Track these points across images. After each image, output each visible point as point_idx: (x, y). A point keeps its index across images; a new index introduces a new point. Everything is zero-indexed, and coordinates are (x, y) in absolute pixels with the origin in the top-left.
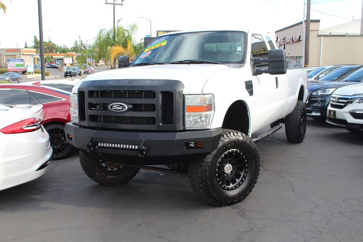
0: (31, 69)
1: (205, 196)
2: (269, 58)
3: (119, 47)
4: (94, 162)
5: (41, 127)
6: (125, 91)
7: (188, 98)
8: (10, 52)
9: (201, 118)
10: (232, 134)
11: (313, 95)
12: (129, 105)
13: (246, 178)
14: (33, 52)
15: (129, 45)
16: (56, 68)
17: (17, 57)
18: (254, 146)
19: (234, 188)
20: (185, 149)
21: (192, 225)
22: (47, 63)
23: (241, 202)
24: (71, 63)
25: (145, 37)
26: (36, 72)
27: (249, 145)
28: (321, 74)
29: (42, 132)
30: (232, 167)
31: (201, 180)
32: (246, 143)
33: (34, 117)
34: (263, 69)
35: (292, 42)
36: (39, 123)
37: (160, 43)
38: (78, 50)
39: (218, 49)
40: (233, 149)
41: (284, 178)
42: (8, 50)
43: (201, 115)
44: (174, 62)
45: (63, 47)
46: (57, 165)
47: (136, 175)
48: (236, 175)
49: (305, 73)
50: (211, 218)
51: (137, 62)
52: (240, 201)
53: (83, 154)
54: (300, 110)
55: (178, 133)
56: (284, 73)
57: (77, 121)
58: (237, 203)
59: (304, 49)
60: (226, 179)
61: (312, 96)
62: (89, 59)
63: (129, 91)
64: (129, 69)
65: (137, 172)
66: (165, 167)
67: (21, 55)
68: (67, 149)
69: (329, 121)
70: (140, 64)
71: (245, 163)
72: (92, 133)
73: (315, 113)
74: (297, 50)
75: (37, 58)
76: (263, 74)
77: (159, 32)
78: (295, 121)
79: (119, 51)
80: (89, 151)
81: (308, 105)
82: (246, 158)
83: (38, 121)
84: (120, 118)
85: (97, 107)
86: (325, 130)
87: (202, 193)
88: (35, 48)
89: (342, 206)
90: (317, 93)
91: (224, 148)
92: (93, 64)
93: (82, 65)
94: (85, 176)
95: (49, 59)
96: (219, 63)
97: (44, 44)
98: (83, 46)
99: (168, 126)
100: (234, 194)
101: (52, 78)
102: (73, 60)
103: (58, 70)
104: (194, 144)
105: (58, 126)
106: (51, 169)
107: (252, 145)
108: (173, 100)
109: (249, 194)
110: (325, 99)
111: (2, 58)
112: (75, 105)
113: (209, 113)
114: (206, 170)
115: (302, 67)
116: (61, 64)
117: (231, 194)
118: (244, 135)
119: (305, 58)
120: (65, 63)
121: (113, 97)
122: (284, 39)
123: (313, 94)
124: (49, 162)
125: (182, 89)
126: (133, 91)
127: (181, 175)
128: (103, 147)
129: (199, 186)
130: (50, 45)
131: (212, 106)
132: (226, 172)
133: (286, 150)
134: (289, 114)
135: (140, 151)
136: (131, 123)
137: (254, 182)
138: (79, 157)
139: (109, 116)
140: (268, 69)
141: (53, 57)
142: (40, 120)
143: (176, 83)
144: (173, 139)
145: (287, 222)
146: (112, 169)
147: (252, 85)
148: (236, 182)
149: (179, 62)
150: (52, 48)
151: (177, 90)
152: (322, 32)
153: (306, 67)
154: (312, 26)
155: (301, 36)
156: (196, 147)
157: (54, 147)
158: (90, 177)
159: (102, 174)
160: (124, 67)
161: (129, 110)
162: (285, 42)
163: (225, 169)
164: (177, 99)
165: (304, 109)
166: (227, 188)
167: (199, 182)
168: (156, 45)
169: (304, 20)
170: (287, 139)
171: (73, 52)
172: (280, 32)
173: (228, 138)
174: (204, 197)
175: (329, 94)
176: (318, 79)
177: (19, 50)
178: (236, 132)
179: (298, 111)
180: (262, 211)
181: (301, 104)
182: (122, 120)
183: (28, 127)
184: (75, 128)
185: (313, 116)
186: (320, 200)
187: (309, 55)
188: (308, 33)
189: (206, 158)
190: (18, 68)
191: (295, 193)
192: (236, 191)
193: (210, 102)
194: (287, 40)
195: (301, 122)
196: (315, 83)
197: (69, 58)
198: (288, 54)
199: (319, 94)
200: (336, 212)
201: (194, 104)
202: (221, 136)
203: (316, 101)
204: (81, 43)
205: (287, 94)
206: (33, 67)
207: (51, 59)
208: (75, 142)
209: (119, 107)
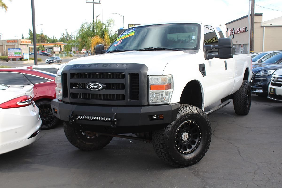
0: (26, 56)
1: (166, 159)
2: (219, 45)
3: (98, 37)
4: (76, 131)
5: (32, 103)
6: (100, 73)
7: (151, 78)
8: (10, 42)
9: (162, 95)
10: (188, 108)
11: (256, 76)
12: (103, 85)
13: (200, 145)
14: (29, 42)
15: (106, 36)
16: (47, 55)
17: (15, 46)
18: (207, 117)
19: (190, 152)
20: (149, 120)
21: (155, 183)
22: (39, 51)
23: (196, 164)
24: (60, 51)
25: (119, 29)
26: (30, 59)
27: (202, 117)
28: (264, 58)
29: (33, 107)
30: (189, 135)
31: (163, 146)
32: (200, 115)
33: (26, 95)
34: (214, 54)
35: (239, 32)
36: (30, 99)
37: (129, 34)
38: (65, 40)
39: (179, 39)
40: (189, 120)
41: (232, 144)
42: (8, 41)
43: (162, 92)
44: (140, 50)
45: (52, 38)
46: (46, 134)
47: (110, 142)
48: (192, 141)
49: (249, 57)
50: (171, 178)
51: (111, 49)
52: (195, 163)
53: (66, 125)
54: (245, 88)
55: (143, 107)
56: (231, 57)
57: (61, 98)
58: (192, 165)
59: (249, 38)
60: (184, 145)
61: (256, 77)
62: (74, 48)
63: (103, 73)
64: (104, 55)
65: (111, 140)
66: (134, 135)
67: (19, 45)
68: (54, 121)
69: (270, 97)
70: (113, 51)
71: (199, 132)
72: (73, 108)
73: (259, 90)
74: (245, 38)
75: (31, 47)
76: (214, 58)
77: (130, 25)
78: (241, 97)
79: (97, 41)
80: (71, 122)
81: (252, 84)
82: (200, 128)
83: (30, 98)
84: (95, 95)
85: (77, 87)
86: (267, 105)
87: (163, 156)
88: (30, 39)
89: (280, 167)
90: (260, 74)
91: (182, 119)
92: (77, 52)
93: (68, 52)
94: (68, 143)
95: (42, 48)
96: (177, 49)
97: (38, 35)
98: (69, 37)
99: (136, 102)
100: (190, 157)
102: (61, 49)
104: (156, 116)
105: (47, 102)
106: (41, 137)
107: (205, 117)
108: (139, 80)
109: (202, 157)
110: (267, 79)
111: (3, 47)
112: (60, 85)
113: (168, 90)
114: (166, 138)
115: (248, 52)
116: (51, 52)
117: (188, 157)
118: (198, 108)
119: (250, 45)
120: (55, 51)
121: (90, 78)
122: (233, 30)
123: (257, 75)
124: (39, 131)
125: (146, 71)
126: (106, 73)
127: (146, 142)
128: (82, 119)
129: (161, 151)
130: (42, 36)
131: (171, 85)
132: (184, 139)
133: (234, 121)
134: (236, 92)
135: (112, 122)
136: (105, 99)
137: (206, 148)
138: (63, 128)
139: (87, 94)
140: (218, 54)
141: (45, 46)
142: (32, 97)
143: (142, 66)
144: (139, 112)
145: (234, 181)
146: (90, 137)
147: (205, 67)
148: (191, 147)
149: (145, 49)
150: (43, 39)
151: (142, 72)
152: (265, 24)
153: (252, 52)
154: (256, 19)
155: (247, 27)
156: (158, 119)
157: (44, 119)
158: (72, 144)
159: (82, 141)
160: (100, 54)
161: (103, 88)
162: (234, 32)
163: (182, 137)
164: (142, 79)
165: (249, 87)
166: (184, 152)
167: (161, 148)
168: (126, 36)
169: (249, 14)
170: (235, 112)
171: (61, 42)
172: (229, 24)
173: (185, 111)
175: (270, 75)
176: (261, 62)
177: (17, 41)
178: (192, 106)
179: (243, 88)
180: (214, 172)
181: (246, 83)
182: (98, 97)
183: (22, 103)
184: (60, 103)
185: (257, 93)
186: (262, 162)
187: (253, 43)
188: (253, 24)
189: (167, 128)
190: (17, 55)
191: (241, 157)
192: (192, 155)
193: (170, 82)
194: (235, 31)
195: (246, 98)
196: (258, 66)
197: (57, 47)
198: (236, 42)
199: (261, 75)
200: (275, 173)
201: (156, 83)
202: (179, 109)
203: (259, 81)
204: (67, 35)
205: (234, 75)
206: (29, 54)
207: (43, 48)
208: (60, 115)
209: (95, 86)
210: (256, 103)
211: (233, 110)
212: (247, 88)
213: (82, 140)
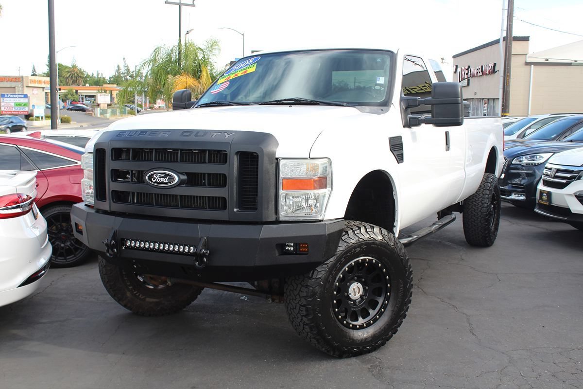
0: (39, 111)
1: (313, 338)
2: (433, 98)
3: (187, 77)
4: (124, 273)
6: (176, 151)
7: (284, 164)
8: (7, 81)
9: (307, 200)
10: (363, 229)
11: (513, 164)
12: (180, 175)
13: (387, 309)
14: (45, 82)
15: (204, 74)
16: (83, 110)
17: (17, 90)
18: (403, 251)
19: (365, 325)
20: (277, 255)
22: (67, 101)
23: (378, 351)
24: (109, 102)
26: (46, 117)
27: (393, 249)
28: (529, 128)
29: (34, 219)
30: (363, 288)
31: (307, 310)
32: (389, 247)
33: (18, 193)
34: (423, 116)
35: (481, 73)
36: (28, 202)
37: (244, 69)
38: (122, 81)
39: (357, 84)
40: (364, 256)
41: (456, 307)
42: (3, 79)
43: (308, 194)
44: (266, 102)
45: (95, 75)
46: (63, 276)
47: (197, 297)
48: (369, 302)
49: (499, 125)
50: (322, 379)
51: (205, 100)
52: (375, 348)
53: (103, 261)
54: (489, 190)
55: (265, 226)
56: (459, 124)
57: (91, 200)
58: (369, 351)
59: (501, 86)
60: (352, 309)
61: (512, 166)
62: (140, 98)
63: (181, 150)
65: (200, 293)
66: (247, 285)
67: (25, 87)
68: (82, 250)
69: (539, 209)
70: (208, 104)
71: (386, 282)
72: (116, 223)
73: (517, 195)
74: (491, 87)
76: (423, 125)
78: (479, 209)
79: (186, 84)
80: (110, 254)
81: (504, 182)
82: (387, 273)
83: (27, 200)
84: (164, 198)
85: (127, 178)
86: (534, 226)
87: (307, 333)
88: (48, 77)
89: (557, 361)
90: (521, 161)
91: (348, 254)
92: (146, 105)
94: (108, 297)
95: (72, 95)
96: (345, 104)
97: (65, 69)
98: (130, 75)
99: (249, 214)
100: (365, 336)
101: (76, 126)
102: (112, 98)
103: (85, 114)
104: (294, 245)
106: (53, 283)
107: (399, 251)
108: (257, 168)
109: (392, 336)
110: (535, 172)
112: (89, 173)
113: (321, 191)
114: (314, 294)
115: (498, 115)
116: (92, 104)
117: (359, 336)
118: (385, 232)
119: (503, 102)
120: (99, 103)
121: (154, 160)
122: (467, 69)
123: (513, 162)
124: (43, 272)
125: (275, 149)
126: (189, 150)
127: (273, 300)
128: (135, 248)
129: (303, 321)
130: (74, 72)
131: (328, 179)
132: (352, 296)
133: (463, 260)
134: (469, 197)
135: (197, 256)
136: (183, 207)
137: (401, 316)
138: (97, 264)
139: (147, 194)
140: (431, 118)
141: (79, 91)
143: (264, 138)
144: (257, 237)
146: (155, 286)
147: (402, 144)
148: (369, 314)
149: (276, 101)
150: (75, 76)
151: (264, 150)
152: (534, 58)
153: (505, 116)
154: (516, 47)
155: (497, 65)
156: (296, 252)
157: (60, 245)
158: (116, 300)
159: (137, 295)
160: (181, 109)
161: (181, 183)
162: (469, 73)
163: (349, 292)
164: (265, 165)
165: (496, 187)
166: (352, 324)
167: (302, 314)
168: (238, 72)
169: (501, 36)
170: (465, 240)
171: (113, 84)
172: (459, 56)
173: (356, 237)
174: (311, 341)
175: (542, 163)
176: (524, 136)
177: (21, 79)
178: (371, 226)
179: (485, 191)
180: (415, 368)
181: (491, 180)
182: (170, 200)
183: (7, 209)
184: (88, 212)
185: (514, 201)
186: (517, 350)
187: (509, 97)
188: (508, 58)
189: (316, 272)
190: (19, 109)
191: (475, 337)
192: (369, 331)
193: (325, 172)
194: (472, 71)
195: (490, 211)
196: (518, 144)
197: (105, 93)
198: (474, 94)
199: (523, 163)
200: (546, 373)
201: (295, 175)
202: (342, 233)
203: (518, 175)
204: (126, 70)
205: (466, 161)
206: (45, 108)
207: (75, 96)
208: (88, 238)
209: (164, 177)
210: (511, 222)
211: (462, 235)
212: (493, 189)
213: (136, 293)
